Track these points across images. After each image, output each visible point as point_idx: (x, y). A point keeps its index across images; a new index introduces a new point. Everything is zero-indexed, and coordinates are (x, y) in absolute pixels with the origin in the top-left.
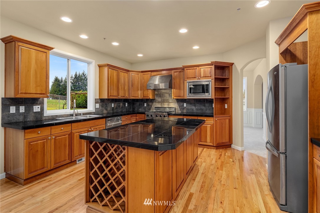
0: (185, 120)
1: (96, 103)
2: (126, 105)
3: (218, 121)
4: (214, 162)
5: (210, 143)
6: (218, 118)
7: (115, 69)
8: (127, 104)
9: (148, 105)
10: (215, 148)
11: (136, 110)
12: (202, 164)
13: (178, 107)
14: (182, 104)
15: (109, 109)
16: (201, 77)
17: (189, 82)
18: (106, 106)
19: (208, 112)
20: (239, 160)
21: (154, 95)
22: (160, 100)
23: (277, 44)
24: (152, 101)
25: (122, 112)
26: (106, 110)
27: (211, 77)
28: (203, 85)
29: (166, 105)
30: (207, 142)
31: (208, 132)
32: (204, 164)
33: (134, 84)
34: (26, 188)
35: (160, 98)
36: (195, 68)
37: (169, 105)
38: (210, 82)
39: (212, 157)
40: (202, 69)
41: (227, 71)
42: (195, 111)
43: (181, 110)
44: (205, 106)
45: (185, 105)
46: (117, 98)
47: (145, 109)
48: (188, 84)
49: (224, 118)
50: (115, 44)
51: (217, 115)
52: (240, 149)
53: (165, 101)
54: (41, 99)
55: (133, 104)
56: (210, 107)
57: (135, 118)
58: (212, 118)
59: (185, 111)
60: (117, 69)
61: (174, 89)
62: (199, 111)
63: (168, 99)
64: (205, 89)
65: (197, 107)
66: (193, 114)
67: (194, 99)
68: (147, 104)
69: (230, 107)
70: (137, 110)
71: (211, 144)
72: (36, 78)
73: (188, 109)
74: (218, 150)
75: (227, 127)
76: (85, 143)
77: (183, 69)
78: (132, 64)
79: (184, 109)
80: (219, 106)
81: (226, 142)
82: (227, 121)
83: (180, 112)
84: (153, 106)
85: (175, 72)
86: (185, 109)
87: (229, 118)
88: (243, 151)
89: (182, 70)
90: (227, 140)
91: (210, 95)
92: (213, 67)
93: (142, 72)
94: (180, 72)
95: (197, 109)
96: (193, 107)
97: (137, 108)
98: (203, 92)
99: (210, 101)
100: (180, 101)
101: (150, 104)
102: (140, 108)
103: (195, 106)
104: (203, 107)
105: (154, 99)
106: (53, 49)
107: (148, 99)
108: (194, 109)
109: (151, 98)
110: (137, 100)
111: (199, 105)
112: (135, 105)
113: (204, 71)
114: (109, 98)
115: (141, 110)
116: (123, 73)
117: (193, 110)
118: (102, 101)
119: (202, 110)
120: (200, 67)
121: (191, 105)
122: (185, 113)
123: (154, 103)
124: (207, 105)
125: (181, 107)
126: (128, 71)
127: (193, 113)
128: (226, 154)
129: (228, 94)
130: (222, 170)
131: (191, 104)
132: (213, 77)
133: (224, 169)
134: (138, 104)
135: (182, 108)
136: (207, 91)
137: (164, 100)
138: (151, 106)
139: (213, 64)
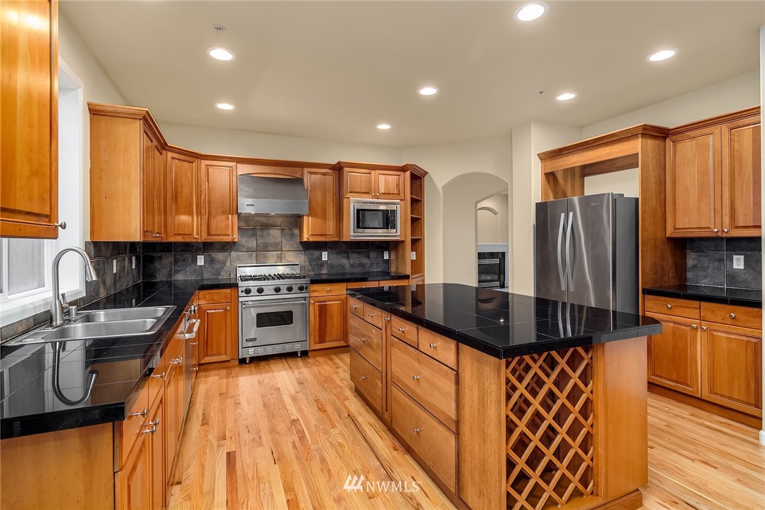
2: (134, 267)
9: (210, 261)
13: (308, 262)
14: (316, 253)
16: (379, 194)
19: (375, 269)
22: (252, 243)
27: (398, 194)
29: (271, 259)
33: (181, 193)
35: (254, 239)
36: (367, 171)
37: (280, 257)
38: (398, 206)
40: (382, 175)
42: (348, 269)
43: (313, 270)
44: (368, 257)
45: (324, 257)
47: (199, 274)
48: (352, 206)
53: (270, 249)
55: (149, 259)
56: (378, 260)
59: (324, 271)
62: (358, 270)
63: (278, 244)
65: (351, 261)
66: (342, 277)
68: (208, 259)
70: (164, 279)
73: (331, 267)
79: (322, 265)
83: (311, 274)
86: (326, 266)
92: (408, 175)
95: (352, 266)
96: (345, 261)
97: (165, 271)
98: (385, 226)
99: (379, 246)
100: (313, 247)
101: (220, 256)
102: (177, 272)
103: (348, 258)
104: (365, 261)
105: (238, 243)
108: (346, 264)
111: (356, 255)
112: (157, 265)
113: (386, 183)
115: (182, 278)
117: (343, 267)
119: (363, 265)
120: (378, 172)
121: (339, 257)
122: (325, 277)
123: (233, 255)
124: (373, 255)
125: (314, 263)
127: (344, 274)
131: (339, 253)
132: (407, 196)
135: (316, 263)
137: (266, 245)
138: (224, 263)
139: (403, 169)
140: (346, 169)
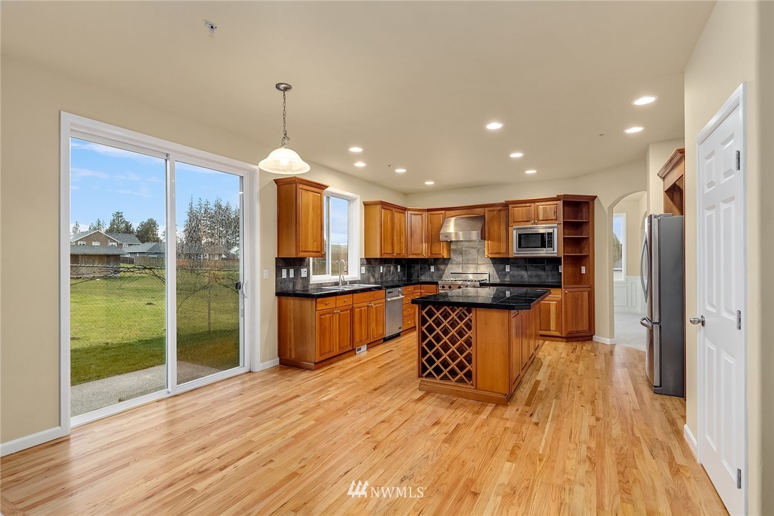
0: (508, 294)
1: (362, 265)
2: (399, 270)
3: (570, 295)
4: (564, 355)
5: (556, 331)
6: (570, 290)
7: (389, 208)
8: (399, 266)
9: (437, 269)
10: (565, 340)
11: (414, 277)
12: (545, 357)
13: (495, 272)
14: (502, 266)
15: (377, 276)
16: (538, 221)
17: (518, 229)
18: (374, 271)
19: (550, 280)
20: (605, 355)
21: (449, 251)
22: (459, 259)
23: (661, 177)
24: (446, 261)
25: (393, 281)
26: (374, 276)
27: (556, 220)
28: (543, 235)
29: (472, 269)
30: (550, 331)
31: (551, 313)
32: (549, 358)
33: (416, 233)
34: (321, 372)
35: (460, 256)
36: (528, 205)
37: (477, 268)
38: (556, 230)
39: (560, 351)
40: (541, 206)
41: (584, 210)
42: (526, 278)
43: (499, 278)
44: (544, 270)
45: (508, 269)
46: (392, 257)
47: (432, 277)
48: (515, 232)
49: (581, 289)
50: (401, 171)
51: (568, 284)
52: (608, 341)
53: (470, 262)
54: (307, 260)
55: (410, 268)
56: (553, 272)
57: (419, 291)
58: (560, 290)
59: (508, 278)
60: (391, 208)
61: (489, 239)
62: (534, 279)
63: (476, 259)
64: (545, 240)
65: (529, 273)
66: (522, 284)
67: (525, 259)
69: (591, 270)
70: (416, 278)
71: (558, 334)
72: (313, 230)
73: (513, 276)
74: (570, 344)
75: (585, 307)
76: (417, 309)
77: (506, 205)
78: (406, 194)
79: (505, 275)
80: (570, 270)
81: (584, 332)
82: (586, 294)
83: (498, 281)
84: (446, 271)
85: (491, 211)
86: (509, 275)
87: (588, 289)
88: (613, 346)
89: (504, 208)
90: (586, 328)
91: (555, 250)
92: (560, 203)
93: (429, 210)
94: (500, 210)
95: (530, 276)
96: (524, 273)
97: (416, 274)
98: (543, 246)
99: (555, 261)
100: (499, 262)
101: (442, 267)
102: (421, 275)
103: (526, 270)
104: (541, 273)
105: (450, 259)
106: (327, 187)
107: (438, 259)
108: (525, 275)
109: (445, 257)
110: (416, 261)
111: (533, 269)
112: (413, 270)
113: (545, 210)
114: (383, 257)
115: (423, 278)
116: (398, 214)
117: (522, 277)
118: (369, 262)
119: (539, 276)
120: (537, 204)
121: (518, 269)
122: (508, 283)
123: (449, 266)
124: (548, 268)
125: (499, 273)
126: (405, 209)
127: (523, 281)
128: (584, 348)
129: (586, 249)
130: (578, 363)
131: (518, 267)
132: (561, 220)
133: (581, 362)
134: (418, 267)
135: (501, 272)
136: (551, 245)
137: (468, 260)
138: (444, 271)
139: (558, 199)
140: (510, 206)
